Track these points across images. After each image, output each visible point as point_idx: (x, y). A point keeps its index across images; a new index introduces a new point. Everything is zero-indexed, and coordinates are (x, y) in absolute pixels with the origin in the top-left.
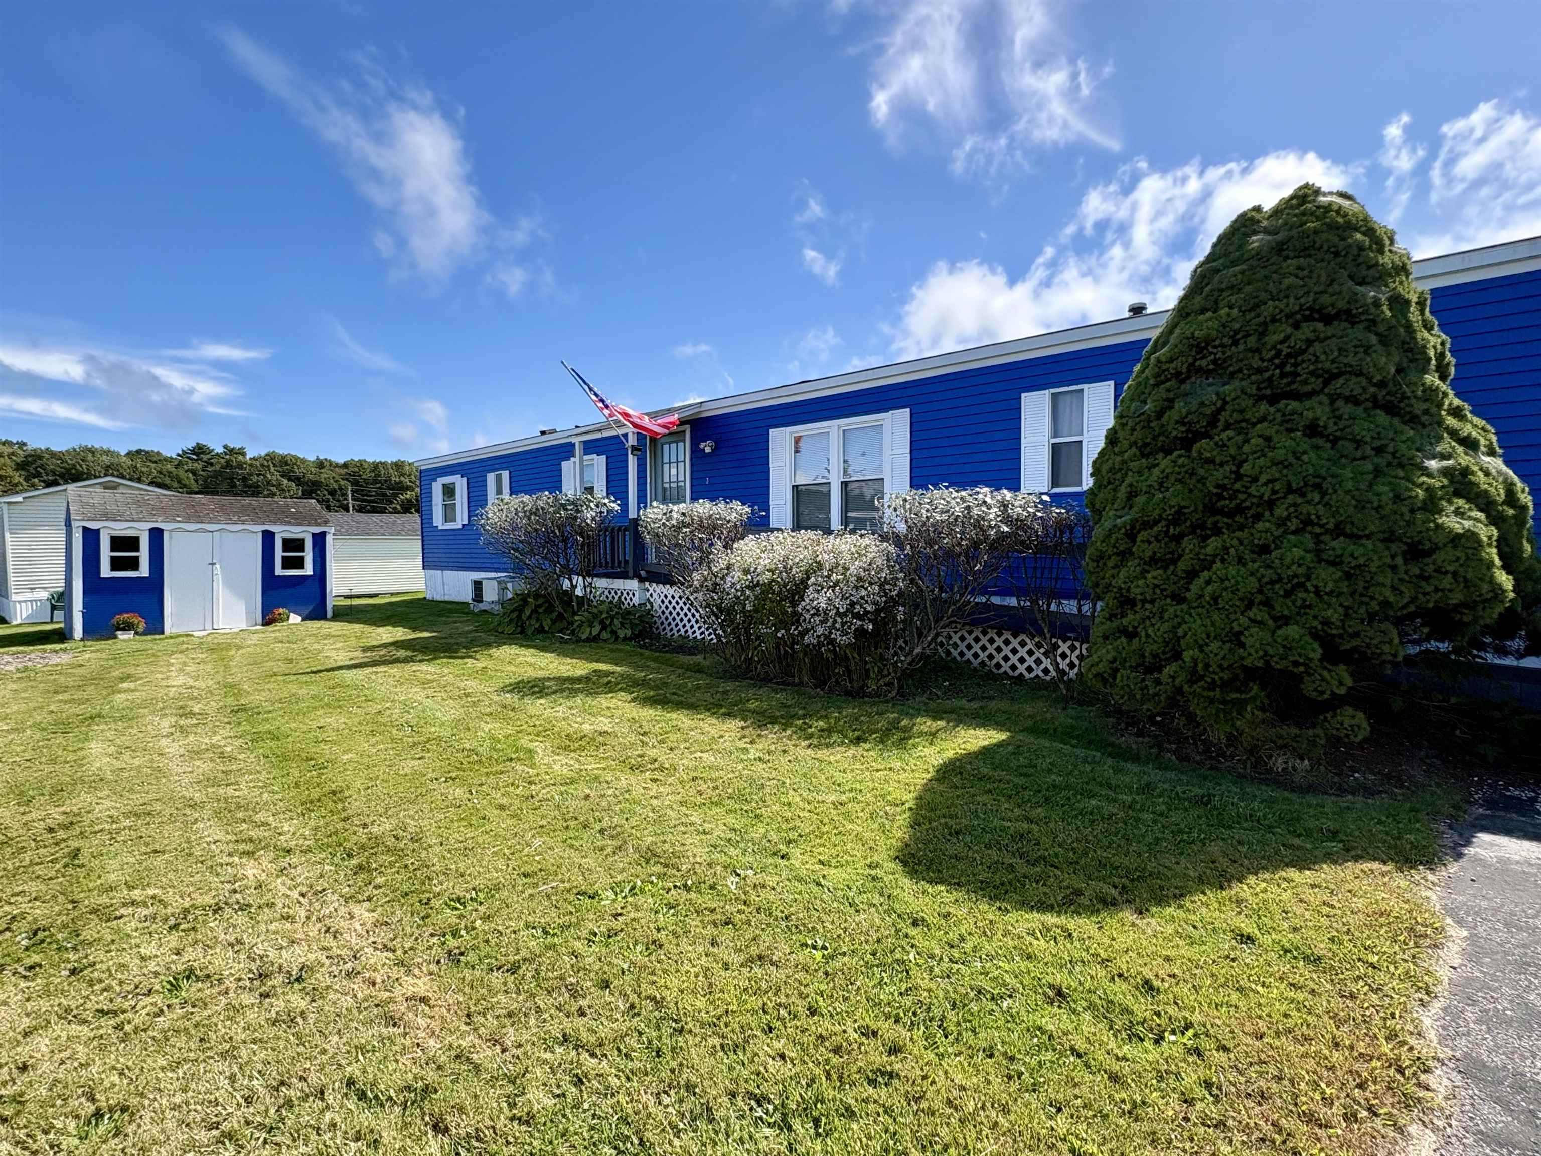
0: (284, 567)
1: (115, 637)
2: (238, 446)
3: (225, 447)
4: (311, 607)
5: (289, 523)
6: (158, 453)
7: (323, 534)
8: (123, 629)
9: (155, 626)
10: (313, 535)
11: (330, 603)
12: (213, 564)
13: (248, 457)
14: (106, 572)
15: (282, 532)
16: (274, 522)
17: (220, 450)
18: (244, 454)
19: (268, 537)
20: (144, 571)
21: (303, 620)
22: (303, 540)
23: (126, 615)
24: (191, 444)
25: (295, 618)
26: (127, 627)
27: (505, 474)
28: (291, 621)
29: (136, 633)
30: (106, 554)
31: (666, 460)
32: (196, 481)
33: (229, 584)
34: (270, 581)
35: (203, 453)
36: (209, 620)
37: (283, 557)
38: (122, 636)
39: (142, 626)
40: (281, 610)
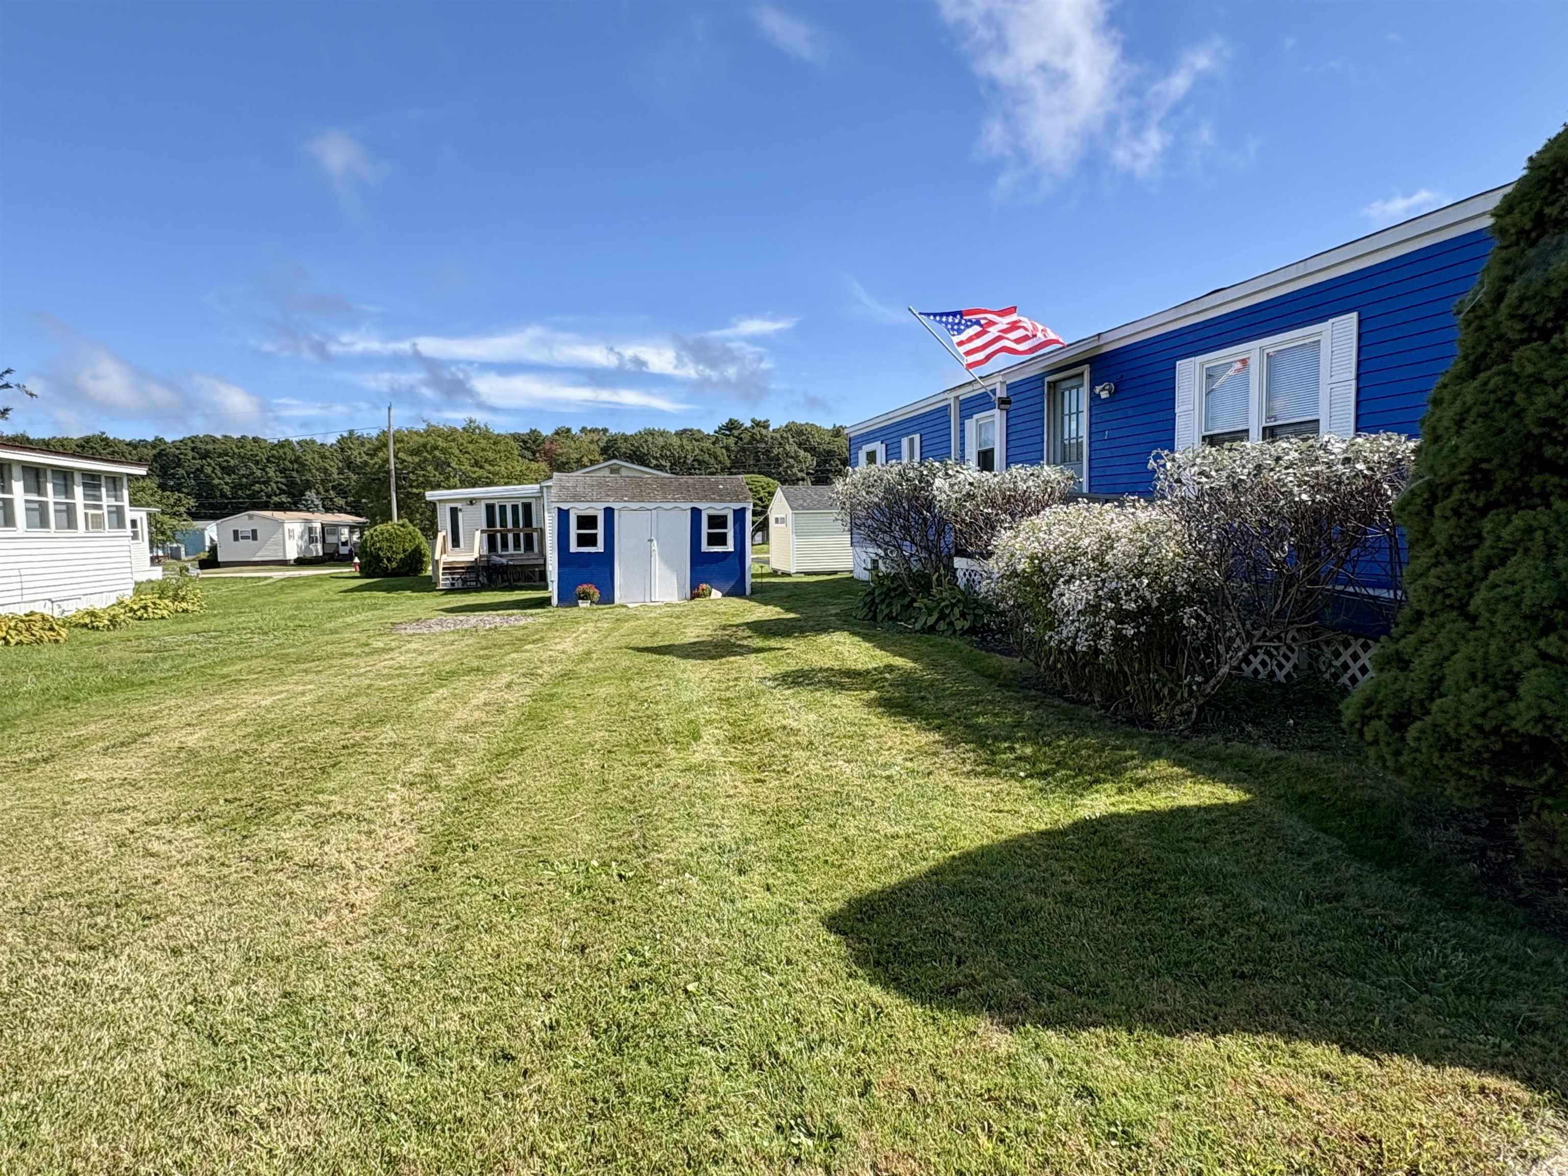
0: (710, 543)
1: (577, 605)
2: (763, 419)
3: (753, 421)
4: (732, 584)
5: (713, 500)
6: (699, 431)
7: (743, 510)
8: (582, 599)
9: (607, 598)
10: (735, 511)
11: (749, 580)
12: (651, 540)
13: (771, 429)
14: (574, 548)
15: (708, 508)
16: (700, 500)
17: (748, 424)
18: (766, 427)
19: (696, 513)
20: (600, 548)
21: (724, 596)
22: (725, 517)
23: (585, 586)
24: (725, 421)
25: (716, 594)
26: (586, 597)
27: (917, 437)
28: (713, 596)
29: (592, 602)
30: (574, 531)
31: (1066, 412)
32: (729, 457)
33: (665, 559)
34: (697, 557)
35: (734, 428)
36: (648, 592)
37: (709, 534)
38: (583, 604)
39: (597, 597)
40: (704, 586)
